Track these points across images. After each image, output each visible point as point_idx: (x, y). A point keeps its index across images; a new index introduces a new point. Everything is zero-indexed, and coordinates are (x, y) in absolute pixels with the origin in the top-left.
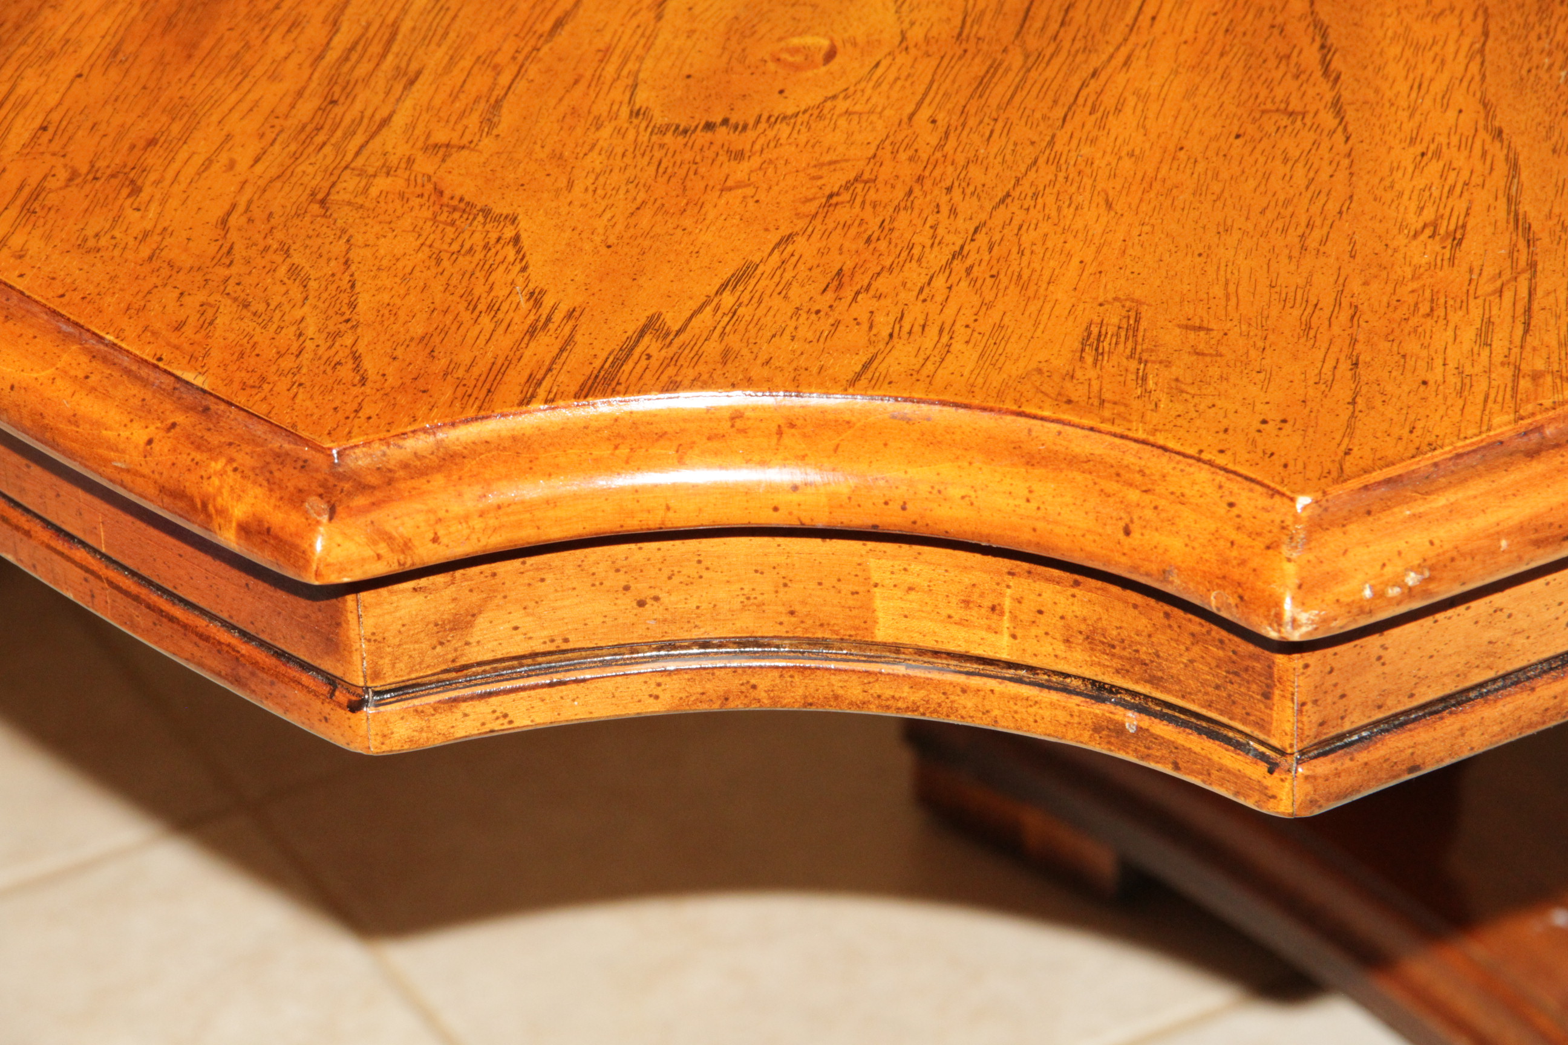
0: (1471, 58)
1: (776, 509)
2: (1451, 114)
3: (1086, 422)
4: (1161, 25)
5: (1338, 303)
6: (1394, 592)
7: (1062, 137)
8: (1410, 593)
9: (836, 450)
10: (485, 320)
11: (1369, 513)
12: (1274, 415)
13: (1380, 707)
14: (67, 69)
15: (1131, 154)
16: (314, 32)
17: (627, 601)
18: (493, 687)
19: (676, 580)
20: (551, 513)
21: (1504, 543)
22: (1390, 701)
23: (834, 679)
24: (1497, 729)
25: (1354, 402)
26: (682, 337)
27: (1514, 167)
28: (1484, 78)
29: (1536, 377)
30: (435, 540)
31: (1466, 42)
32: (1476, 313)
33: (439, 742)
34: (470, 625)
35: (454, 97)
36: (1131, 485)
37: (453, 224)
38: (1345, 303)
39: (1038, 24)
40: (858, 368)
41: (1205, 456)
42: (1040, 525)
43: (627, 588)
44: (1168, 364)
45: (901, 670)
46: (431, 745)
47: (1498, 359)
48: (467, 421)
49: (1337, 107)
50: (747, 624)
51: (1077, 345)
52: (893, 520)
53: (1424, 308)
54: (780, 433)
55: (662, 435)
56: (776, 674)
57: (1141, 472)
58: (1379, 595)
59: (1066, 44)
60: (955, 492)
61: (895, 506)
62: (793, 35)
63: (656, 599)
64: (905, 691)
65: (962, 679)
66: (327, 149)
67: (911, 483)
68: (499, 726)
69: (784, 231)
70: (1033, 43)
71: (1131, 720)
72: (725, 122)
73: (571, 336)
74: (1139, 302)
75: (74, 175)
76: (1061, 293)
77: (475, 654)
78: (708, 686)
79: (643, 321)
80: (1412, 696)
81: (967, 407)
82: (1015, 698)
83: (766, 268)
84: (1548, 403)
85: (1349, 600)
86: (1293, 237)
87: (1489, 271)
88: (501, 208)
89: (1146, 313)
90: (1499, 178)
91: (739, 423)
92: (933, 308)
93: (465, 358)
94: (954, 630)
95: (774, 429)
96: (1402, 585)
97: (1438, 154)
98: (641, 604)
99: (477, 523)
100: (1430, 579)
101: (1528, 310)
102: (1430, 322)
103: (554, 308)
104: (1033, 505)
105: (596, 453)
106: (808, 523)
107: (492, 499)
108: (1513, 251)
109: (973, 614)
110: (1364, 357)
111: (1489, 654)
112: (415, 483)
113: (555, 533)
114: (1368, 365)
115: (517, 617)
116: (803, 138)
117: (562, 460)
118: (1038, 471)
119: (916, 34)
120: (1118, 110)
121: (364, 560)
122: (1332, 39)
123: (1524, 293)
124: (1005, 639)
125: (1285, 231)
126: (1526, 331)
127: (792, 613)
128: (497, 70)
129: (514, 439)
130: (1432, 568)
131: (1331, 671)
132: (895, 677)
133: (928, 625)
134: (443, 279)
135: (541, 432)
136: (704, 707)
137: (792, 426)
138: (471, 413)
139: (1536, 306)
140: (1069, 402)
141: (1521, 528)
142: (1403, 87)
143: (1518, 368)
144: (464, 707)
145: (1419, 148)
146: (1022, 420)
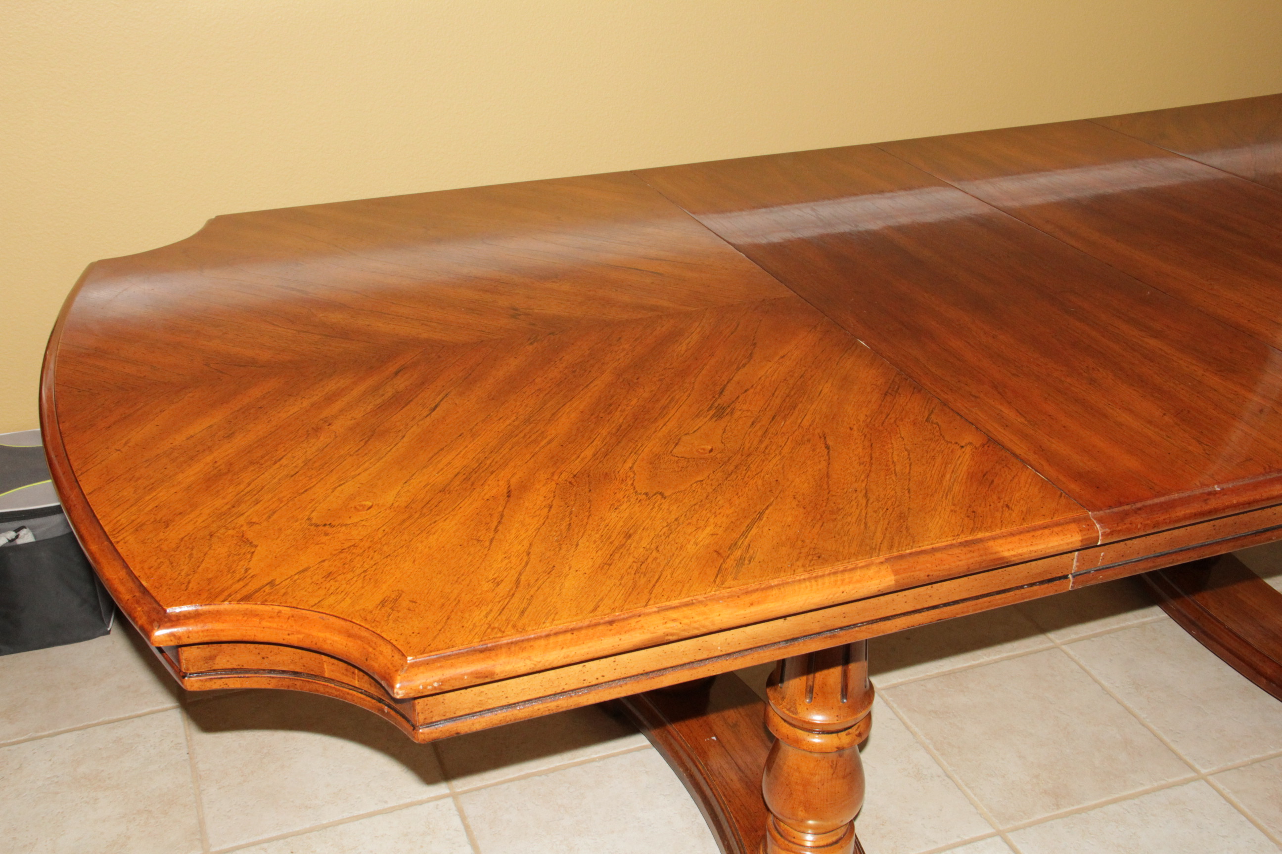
0: (535, 530)
1: (284, 640)
2: (520, 546)
3: (367, 626)
4: (461, 510)
5: (455, 599)
6: (429, 687)
7: (415, 539)
8: (435, 688)
9: (301, 625)
10: (229, 576)
11: (428, 664)
12: (417, 631)
13: (444, 716)
14: (173, 490)
15: (429, 547)
16: (242, 487)
17: (259, 657)
18: (223, 676)
19: (272, 653)
20: (222, 633)
21: (466, 677)
22: (448, 714)
23: (316, 685)
24: (484, 724)
25: (440, 630)
26: (277, 587)
27: (527, 564)
28: (535, 536)
29: (493, 629)
30: (188, 637)
31: (537, 526)
32: (490, 607)
33: (208, 689)
34: (215, 659)
35: (265, 509)
36: (371, 646)
37: (240, 546)
38: (457, 600)
39: (429, 506)
40: (317, 602)
41: (391, 641)
42: (348, 654)
43: (259, 654)
44: (398, 611)
45: (333, 685)
46: (205, 690)
47: (487, 622)
48: (206, 605)
49: (491, 541)
50: (292, 668)
51: (379, 603)
52: (314, 647)
53: (477, 604)
54: (289, 618)
55: (257, 615)
56: (301, 682)
57: (375, 643)
58: (425, 688)
59: (433, 512)
60: (329, 642)
61: (314, 643)
62: (364, 501)
63: (267, 657)
64: (334, 691)
65: (347, 690)
66: (223, 520)
67: (318, 637)
68: (225, 687)
69: (324, 558)
70: (425, 510)
71: (386, 709)
72: (330, 524)
73: (248, 583)
74: (403, 592)
75: (155, 520)
76: (384, 587)
77: (216, 667)
78: (284, 683)
79: (270, 580)
80: (455, 713)
81: (339, 617)
82: (360, 698)
83: (312, 569)
84: (491, 637)
85: (415, 688)
86: (456, 578)
87: (501, 595)
88: (255, 543)
89: (404, 595)
90: (520, 568)
91: (279, 614)
92: (348, 586)
93: (216, 586)
94: (344, 677)
95: (288, 617)
96: (433, 686)
97: (509, 558)
98: (263, 658)
99: (201, 634)
100: (442, 685)
101: (504, 608)
102: (476, 608)
103: (249, 574)
104: (346, 648)
105: (238, 618)
106: (292, 644)
107: (206, 628)
108: (512, 589)
109: (349, 673)
110: (452, 617)
111: (480, 704)
112: (186, 621)
113: (224, 639)
114: (452, 619)
115: (228, 658)
116: (346, 532)
117: (228, 619)
118: (350, 639)
119: (396, 504)
120: (434, 533)
121: (166, 641)
122: (503, 521)
123: (506, 603)
124: (357, 682)
125: (455, 575)
126: (499, 615)
127: (304, 666)
128: (281, 502)
129: (218, 611)
130: (442, 682)
131: (427, 705)
132: (331, 687)
133: (338, 674)
134: (226, 562)
135: (226, 610)
136: (282, 688)
137: (293, 616)
138: (208, 602)
139: (507, 607)
140: (366, 620)
141: (472, 673)
142: (512, 536)
143: (490, 625)
144: (214, 681)
145: (505, 555)
146: (351, 623)
